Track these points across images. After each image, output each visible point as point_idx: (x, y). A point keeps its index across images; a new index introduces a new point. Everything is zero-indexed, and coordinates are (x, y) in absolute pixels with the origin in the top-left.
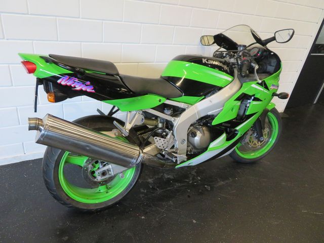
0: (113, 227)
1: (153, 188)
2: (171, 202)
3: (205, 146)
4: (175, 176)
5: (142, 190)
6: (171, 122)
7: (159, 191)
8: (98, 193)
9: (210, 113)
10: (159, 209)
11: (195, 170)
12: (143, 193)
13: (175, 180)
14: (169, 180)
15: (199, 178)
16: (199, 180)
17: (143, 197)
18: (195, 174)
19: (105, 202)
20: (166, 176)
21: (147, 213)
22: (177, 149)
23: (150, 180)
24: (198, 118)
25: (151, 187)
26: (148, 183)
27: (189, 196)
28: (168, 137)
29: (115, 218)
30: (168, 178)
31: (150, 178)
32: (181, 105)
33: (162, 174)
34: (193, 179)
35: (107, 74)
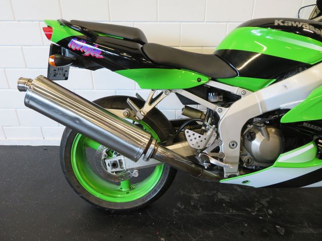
0: (121, 237)
1: (195, 207)
2: (211, 233)
3: (269, 158)
4: (232, 199)
5: (179, 205)
6: (216, 113)
7: (201, 212)
8: (119, 190)
9: (283, 106)
10: (190, 236)
11: (268, 199)
12: (178, 208)
13: (231, 205)
14: (222, 201)
15: (270, 212)
16: (269, 215)
17: (176, 213)
18: (266, 205)
19: (121, 204)
20: (220, 196)
21: (170, 235)
22: (223, 154)
23: (195, 196)
24: (261, 113)
25: (192, 204)
26: (191, 198)
27: (242, 233)
28: (209, 133)
29: (129, 227)
30: (221, 199)
31: (197, 193)
32: (234, 90)
33: (215, 192)
34: (260, 210)
35: (125, 39)
